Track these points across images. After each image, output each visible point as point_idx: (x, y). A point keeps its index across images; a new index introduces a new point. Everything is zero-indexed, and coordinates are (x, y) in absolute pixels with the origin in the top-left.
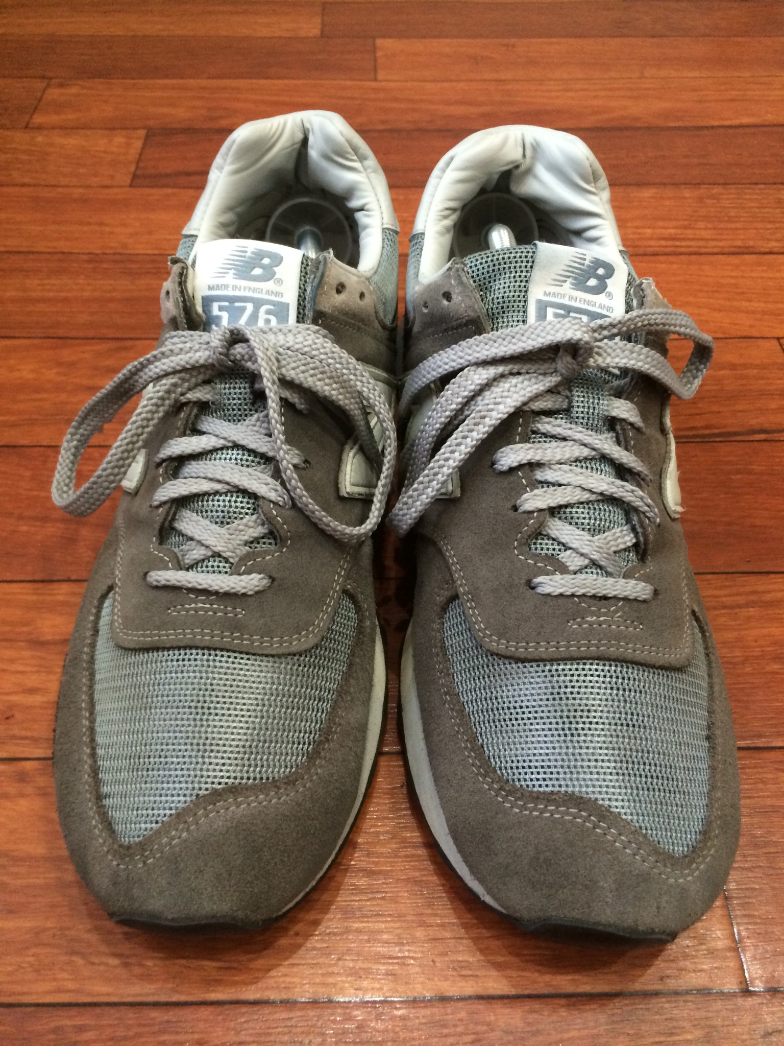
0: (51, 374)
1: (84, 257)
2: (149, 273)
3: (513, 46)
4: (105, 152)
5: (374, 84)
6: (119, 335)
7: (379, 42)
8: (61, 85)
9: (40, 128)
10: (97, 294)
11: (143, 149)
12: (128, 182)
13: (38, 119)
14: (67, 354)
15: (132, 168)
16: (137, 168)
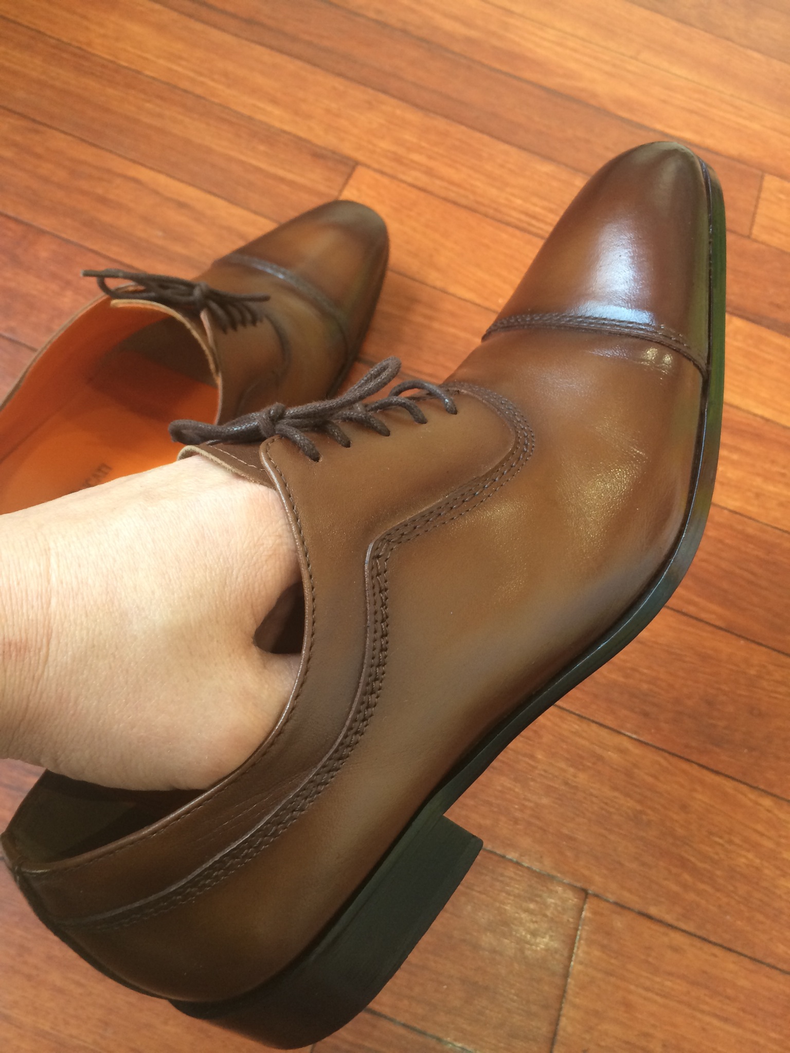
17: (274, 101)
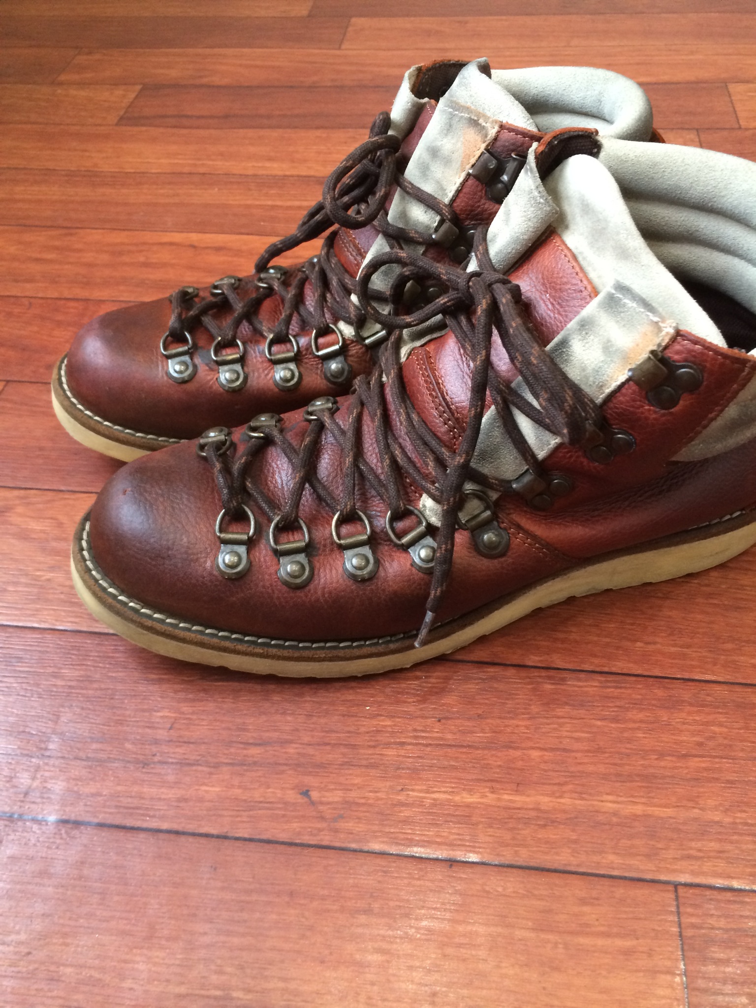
0: (12, 250)
1: (63, 173)
2: (107, 184)
3: (466, 23)
4: (105, 101)
5: (337, 52)
6: (69, 225)
7: (354, 20)
8: (90, 53)
9: (61, 84)
10: (64, 198)
11: (136, 97)
12: (115, 121)
13: (63, 78)
14: (28, 237)
15: (122, 113)
16: (125, 113)
17: (270, 159)
